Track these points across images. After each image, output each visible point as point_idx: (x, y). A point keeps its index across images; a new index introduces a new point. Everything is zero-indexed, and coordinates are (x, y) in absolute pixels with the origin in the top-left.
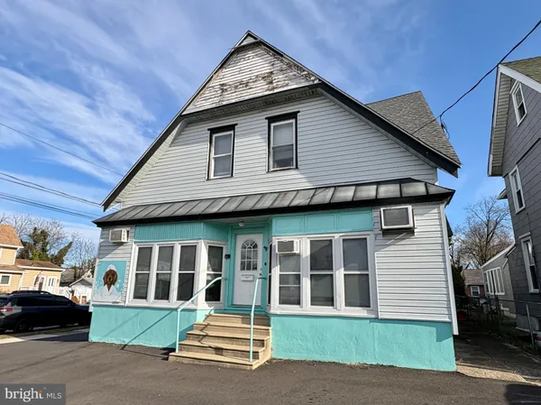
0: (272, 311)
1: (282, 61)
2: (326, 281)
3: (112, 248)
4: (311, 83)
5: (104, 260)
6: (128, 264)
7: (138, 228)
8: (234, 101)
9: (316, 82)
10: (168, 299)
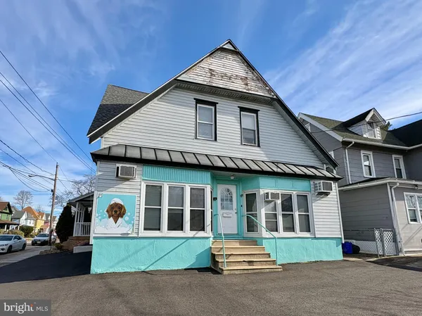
0: (264, 236)
1: (253, 73)
2: (290, 217)
3: (115, 182)
4: (271, 96)
5: (104, 193)
6: (137, 199)
7: (145, 167)
8: (221, 86)
9: (275, 97)
10: (182, 230)
